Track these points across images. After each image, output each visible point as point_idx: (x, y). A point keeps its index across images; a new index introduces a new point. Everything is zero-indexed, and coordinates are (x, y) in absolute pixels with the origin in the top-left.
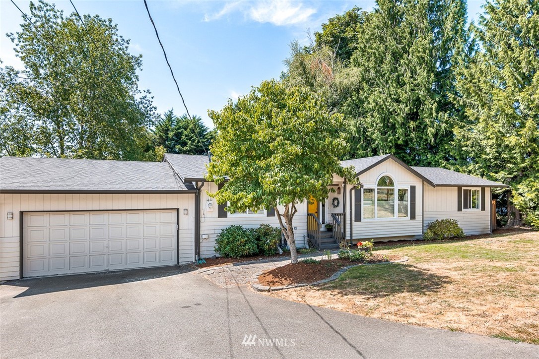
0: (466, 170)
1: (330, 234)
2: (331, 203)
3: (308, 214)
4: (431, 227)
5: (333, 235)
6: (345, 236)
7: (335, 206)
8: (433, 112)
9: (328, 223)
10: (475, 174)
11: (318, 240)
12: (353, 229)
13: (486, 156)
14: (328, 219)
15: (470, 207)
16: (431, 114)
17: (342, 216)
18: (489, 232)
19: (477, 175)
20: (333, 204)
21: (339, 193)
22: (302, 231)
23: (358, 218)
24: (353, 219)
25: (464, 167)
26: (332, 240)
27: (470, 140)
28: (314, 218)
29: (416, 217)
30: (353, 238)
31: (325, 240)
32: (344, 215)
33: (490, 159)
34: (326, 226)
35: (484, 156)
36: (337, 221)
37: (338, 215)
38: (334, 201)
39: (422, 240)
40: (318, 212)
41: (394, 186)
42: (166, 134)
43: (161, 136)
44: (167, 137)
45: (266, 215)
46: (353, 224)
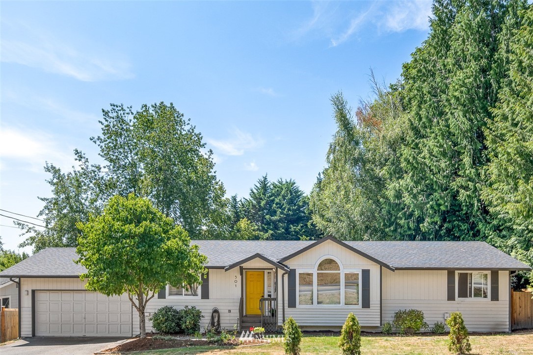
4: (399, 316)
6: (277, 322)
12: (286, 315)
18: (507, 330)
22: (236, 315)
23: (292, 304)
24: (287, 305)
29: (371, 305)
31: (249, 325)
37: (269, 300)
40: (264, 296)
41: (340, 270)
42: (259, 203)
43: (254, 206)
44: (260, 206)
45: (200, 298)
46: (285, 310)
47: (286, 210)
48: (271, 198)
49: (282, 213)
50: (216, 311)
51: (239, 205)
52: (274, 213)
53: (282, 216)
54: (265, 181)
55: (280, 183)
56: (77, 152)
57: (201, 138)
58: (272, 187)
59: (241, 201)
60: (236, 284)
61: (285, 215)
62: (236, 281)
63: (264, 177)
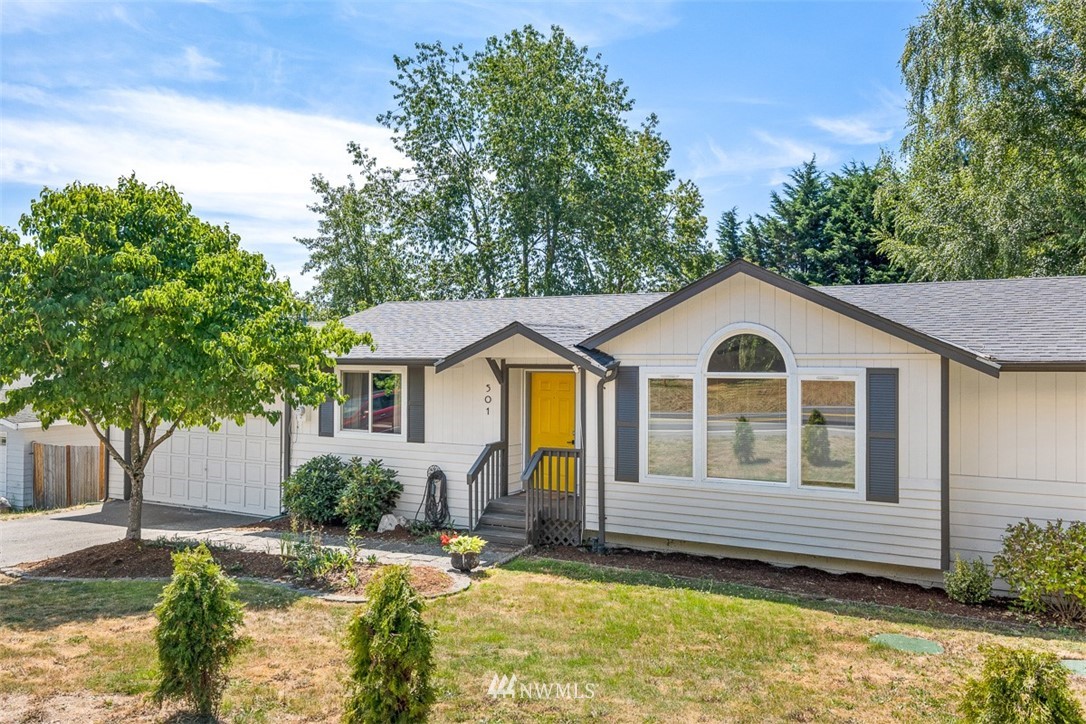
23: (627, 471)
24: (610, 473)
30: (609, 529)
41: (783, 369)
42: (792, 223)
43: (779, 231)
44: (795, 230)
45: (406, 439)
46: (607, 487)
47: (858, 233)
48: (824, 210)
49: (844, 241)
50: (436, 475)
51: (742, 230)
52: (826, 244)
53: (846, 247)
54: (809, 173)
55: (850, 174)
56: (353, 147)
57: (625, 91)
58: (829, 185)
59: (749, 222)
60: (488, 405)
61: (856, 244)
62: (487, 400)
63: (806, 165)
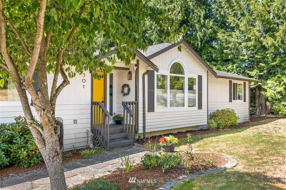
0: (226, 69)
1: (119, 127)
2: (121, 91)
3: (93, 103)
5: (124, 129)
6: (138, 130)
7: (125, 95)
8: (202, 19)
9: (117, 114)
10: (233, 72)
11: (105, 136)
12: (146, 121)
13: (243, 57)
14: (117, 109)
15: (237, 99)
16: (199, 21)
17: (134, 105)
18: (248, 120)
19: (235, 73)
20: (123, 92)
21: (130, 79)
22: (85, 126)
23: (151, 109)
24: (146, 109)
25: (224, 67)
26: (123, 135)
27: (230, 43)
28: (100, 107)
29: (203, 107)
30: (147, 131)
31: (115, 136)
32: (137, 104)
33: (245, 60)
34: (114, 118)
35: (241, 57)
36: (129, 111)
37: (129, 104)
38: (123, 89)
39: (207, 130)
40: (104, 102)
41: (184, 74)
46: (146, 115)
60: (84, 84)
62: (84, 81)
